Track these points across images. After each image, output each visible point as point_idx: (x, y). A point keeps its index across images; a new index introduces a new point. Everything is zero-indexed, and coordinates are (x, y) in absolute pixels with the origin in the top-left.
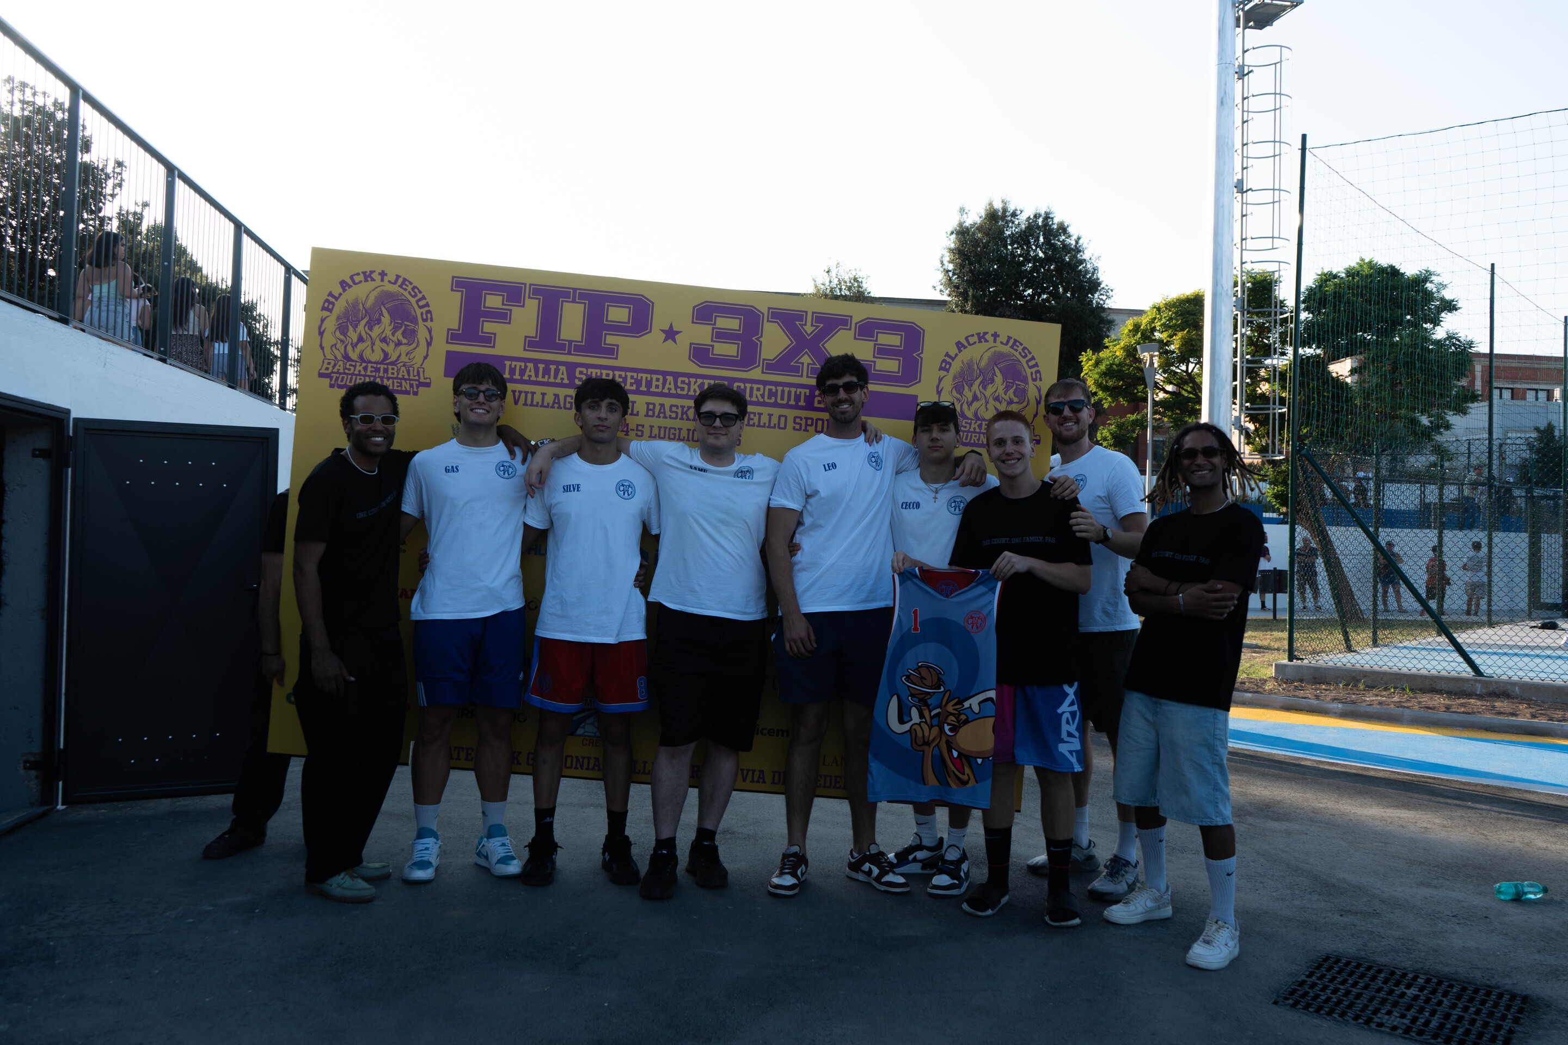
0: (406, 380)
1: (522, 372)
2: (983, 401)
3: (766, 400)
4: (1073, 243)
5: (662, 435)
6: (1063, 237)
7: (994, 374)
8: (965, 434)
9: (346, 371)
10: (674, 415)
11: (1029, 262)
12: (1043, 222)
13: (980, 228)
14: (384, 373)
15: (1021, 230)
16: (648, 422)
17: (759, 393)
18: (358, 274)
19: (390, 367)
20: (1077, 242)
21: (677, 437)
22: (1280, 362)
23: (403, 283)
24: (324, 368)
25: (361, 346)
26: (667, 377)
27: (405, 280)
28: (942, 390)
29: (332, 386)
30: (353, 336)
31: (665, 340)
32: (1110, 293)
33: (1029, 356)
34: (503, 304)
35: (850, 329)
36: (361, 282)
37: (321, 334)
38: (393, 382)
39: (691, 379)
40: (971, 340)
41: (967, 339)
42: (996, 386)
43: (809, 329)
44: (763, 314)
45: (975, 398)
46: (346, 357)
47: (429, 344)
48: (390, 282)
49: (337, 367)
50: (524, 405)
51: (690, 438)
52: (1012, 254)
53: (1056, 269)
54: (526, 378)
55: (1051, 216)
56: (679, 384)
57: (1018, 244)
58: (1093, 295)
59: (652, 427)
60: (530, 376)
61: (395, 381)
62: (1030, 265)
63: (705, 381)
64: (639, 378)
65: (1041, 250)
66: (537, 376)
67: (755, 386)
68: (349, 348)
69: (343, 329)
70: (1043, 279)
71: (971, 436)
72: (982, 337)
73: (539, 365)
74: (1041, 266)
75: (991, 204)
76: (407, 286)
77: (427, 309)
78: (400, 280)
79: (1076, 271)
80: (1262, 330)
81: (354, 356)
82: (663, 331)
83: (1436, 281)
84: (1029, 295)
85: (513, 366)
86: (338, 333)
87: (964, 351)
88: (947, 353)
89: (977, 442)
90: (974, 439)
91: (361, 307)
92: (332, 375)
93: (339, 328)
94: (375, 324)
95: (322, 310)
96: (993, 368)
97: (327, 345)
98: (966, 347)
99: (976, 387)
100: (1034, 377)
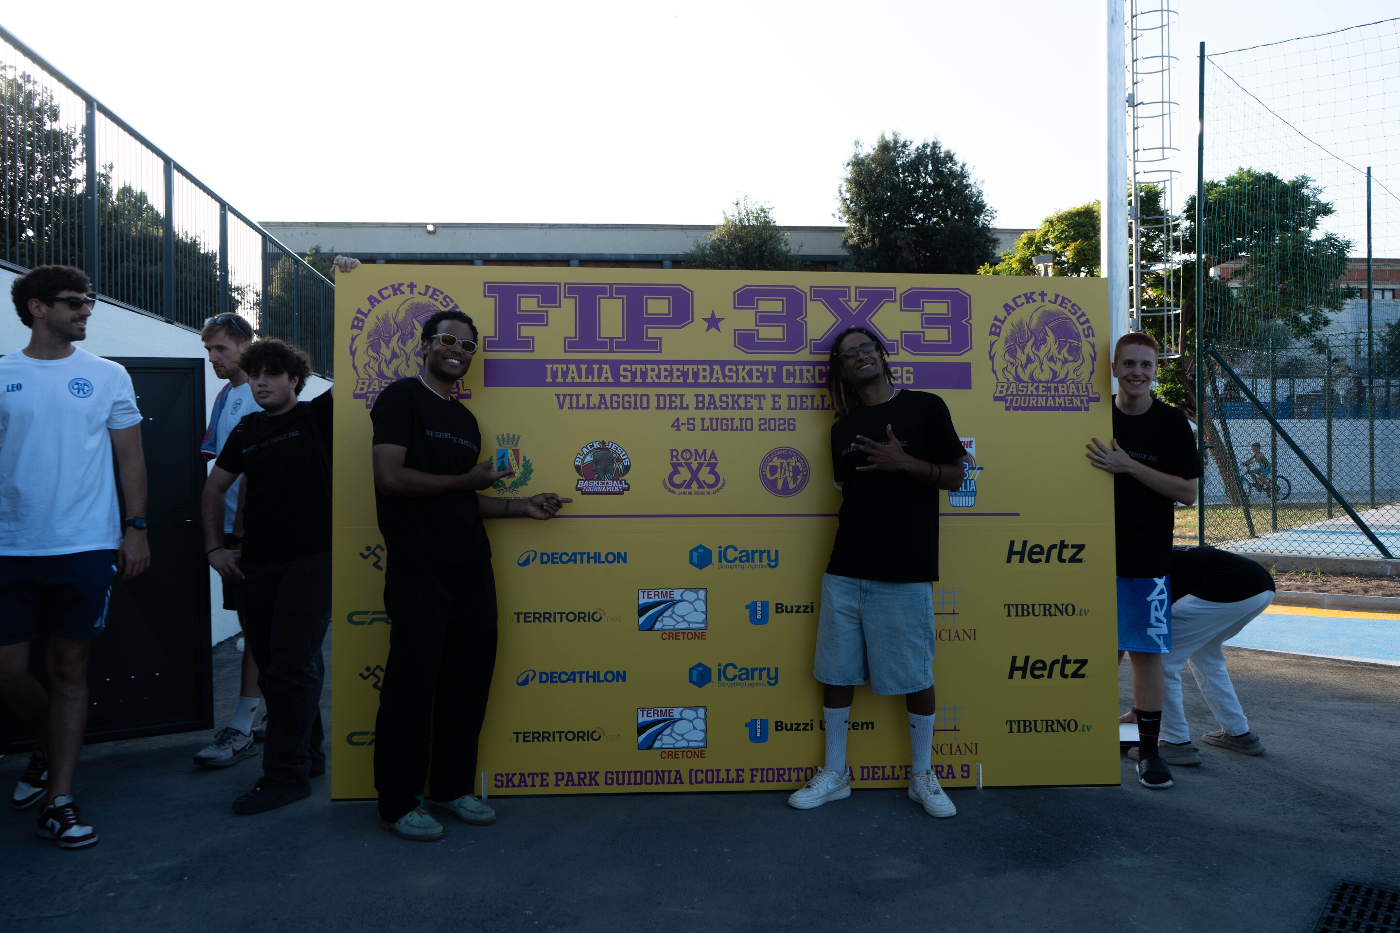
1: (565, 374)
2: (1038, 363)
3: (818, 381)
4: (959, 169)
5: (714, 427)
6: (950, 165)
7: (1046, 334)
8: (1023, 398)
10: (724, 405)
11: (920, 189)
12: (931, 151)
13: (873, 159)
15: (911, 160)
16: (698, 414)
17: (809, 375)
18: (386, 288)
20: (962, 169)
21: (730, 427)
22: (1161, 269)
23: (434, 293)
24: (358, 389)
25: (395, 363)
26: (714, 367)
27: (435, 290)
28: (994, 355)
30: (386, 352)
31: (709, 329)
32: (995, 214)
33: (1079, 313)
34: (539, 306)
35: (896, 301)
36: (389, 296)
37: (353, 353)
39: (738, 367)
40: (1019, 301)
41: (1014, 300)
42: (1049, 346)
43: (853, 304)
44: (806, 294)
45: (1029, 360)
46: (383, 376)
48: (420, 293)
49: (372, 386)
50: (569, 408)
51: (744, 427)
52: (904, 181)
53: (944, 194)
54: (569, 380)
55: (938, 145)
56: (727, 373)
57: (909, 173)
58: (978, 216)
59: (703, 419)
60: (573, 378)
62: (921, 191)
63: (753, 367)
64: (685, 370)
65: (930, 177)
66: (580, 377)
67: (805, 368)
68: (383, 365)
69: (375, 346)
70: (933, 204)
71: (1029, 399)
72: (1029, 298)
73: (582, 366)
74: (931, 192)
75: (883, 137)
76: (438, 296)
78: (430, 291)
79: (962, 196)
80: (1150, 239)
81: (388, 373)
82: (705, 319)
83: (1311, 187)
84: (920, 218)
85: (555, 369)
86: (370, 351)
87: (1013, 313)
88: (996, 316)
89: (1035, 405)
90: (1033, 402)
91: (392, 322)
92: (368, 395)
93: (371, 346)
94: (408, 338)
95: (351, 329)
96: (1044, 328)
97: (360, 365)
98: (1015, 309)
99: (1028, 349)
100: (1086, 333)
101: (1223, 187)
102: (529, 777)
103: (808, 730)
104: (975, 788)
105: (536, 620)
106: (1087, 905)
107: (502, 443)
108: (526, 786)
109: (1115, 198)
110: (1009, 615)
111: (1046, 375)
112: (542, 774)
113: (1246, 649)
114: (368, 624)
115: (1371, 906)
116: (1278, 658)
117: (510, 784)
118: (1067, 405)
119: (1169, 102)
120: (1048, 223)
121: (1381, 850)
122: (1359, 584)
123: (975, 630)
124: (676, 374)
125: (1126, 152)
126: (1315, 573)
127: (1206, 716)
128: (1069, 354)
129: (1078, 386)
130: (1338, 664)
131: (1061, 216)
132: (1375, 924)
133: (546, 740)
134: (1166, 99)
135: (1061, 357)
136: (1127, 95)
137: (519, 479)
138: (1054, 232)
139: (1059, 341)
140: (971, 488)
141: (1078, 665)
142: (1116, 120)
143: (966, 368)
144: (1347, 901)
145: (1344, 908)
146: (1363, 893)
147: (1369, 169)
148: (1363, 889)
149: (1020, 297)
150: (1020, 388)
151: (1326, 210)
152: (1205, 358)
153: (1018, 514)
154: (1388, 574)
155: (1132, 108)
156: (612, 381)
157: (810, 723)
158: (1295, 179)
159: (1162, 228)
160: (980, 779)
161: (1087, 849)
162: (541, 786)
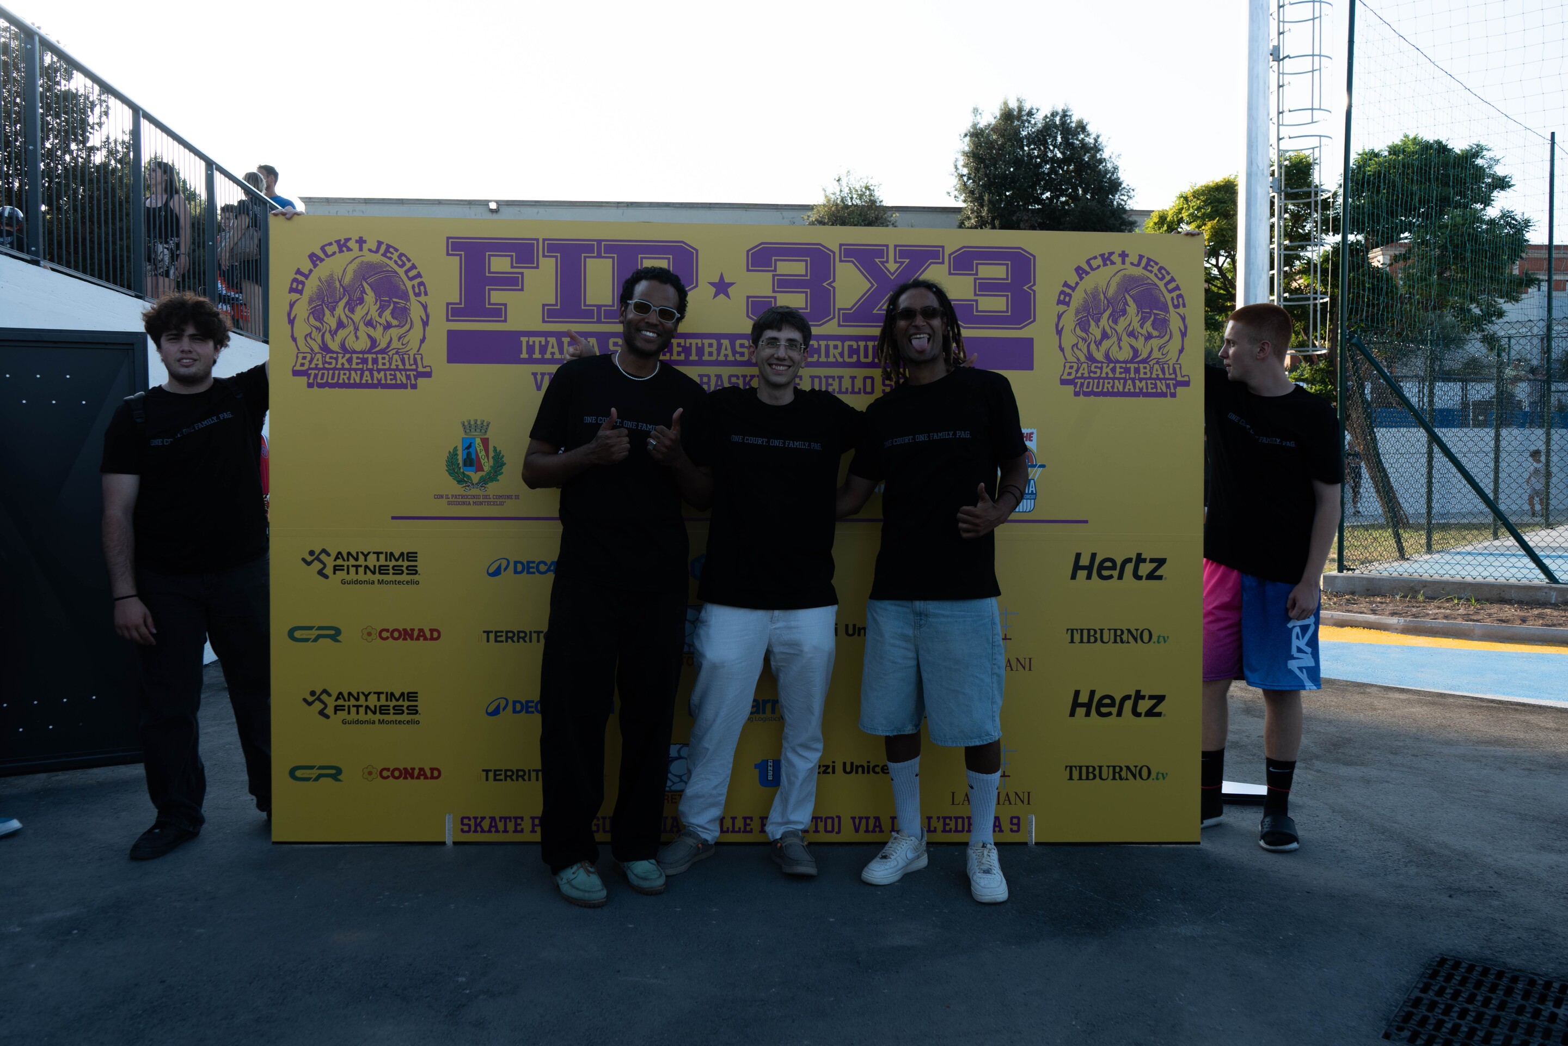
0: (400, 370)
1: (543, 349)
2: (1115, 339)
3: (847, 360)
4: (1092, 141)
6: (1082, 136)
7: (1126, 303)
8: (1096, 381)
9: (327, 366)
11: (1047, 163)
12: (1060, 120)
13: (995, 129)
14: (373, 365)
15: (1038, 130)
17: (837, 352)
18: (330, 244)
19: (380, 356)
20: (1096, 140)
22: (1313, 254)
23: (387, 251)
24: (298, 364)
25: (342, 334)
26: (722, 341)
27: (388, 246)
28: (1062, 329)
29: (310, 386)
30: (331, 321)
31: (716, 295)
32: (1132, 193)
33: (1168, 278)
34: (512, 267)
35: (943, 263)
36: (334, 253)
37: (291, 322)
38: (385, 375)
40: (1094, 263)
41: (1088, 262)
42: (1129, 319)
43: (892, 266)
44: (834, 253)
45: (1105, 336)
46: (325, 348)
47: (425, 324)
48: (370, 250)
49: (315, 362)
52: (1029, 155)
53: (1075, 170)
54: (548, 356)
55: (1069, 113)
56: (738, 349)
57: (1035, 145)
58: (1113, 196)
60: (553, 354)
61: (388, 373)
62: (1048, 166)
64: (688, 345)
66: (561, 352)
67: (831, 343)
68: (328, 337)
69: (317, 314)
70: (1061, 181)
71: (1104, 383)
72: (1107, 259)
73: (563, 339)
74: (1060, 167)
75: (1005, 103)
76: (392, 254)
77: (419, 280)
78: (383, 248)
79: (1095, 172)
80: (1300, 218)
81: (334, 346)
82: (713, 284)
83: (1487, 156)
84: (1047, 198)
85: (531, 343)
86: (311, 319)
87: (1086, 278)
88: (1066, 282)
89: (1111, 390)
90: (1108, 387)
91: (337, 284)
92: (310, 372)
93: (312, 313)
94: (357, 305)
95: (290, 292)
96: (1124, 296)
97: (300, 335)
98: (1089, 273)
99: (1104, 322)
100: (1176, 302)
101: (1385, 156)
103: (829, 773)
104: (1026, 844)
105: (510, 640)
106: (1127, 981)
107: (468, 431)
108: (497, 831)
109: (1254, 167)
110: (1072, 641)
111: (1125, 354)
112: (516, 818)
113: (1376, 686)
114: (313, 641)
115: (1470, 986)
116: (1410, 696)
117: (479, 829)
118: (1150, 390)
119: (1320, 56)
120: (1182, 199)
121: (1493, 919)
122: (1516, 613)
123: (1030, 660)
125: (1268, 114)
127: (1314, 761)
128: (1154, 328)
129: (1163, 368)
130: (1480, 703)
131: (1198, 190)
132: (1470, 1007)
133: (520, 779)
134: (1317, 52)
135: (1144, 331)
136: (1271, 47)
137: (488, 474)
138: (1189, 209)
139: (1143, 312)
140: (1031, 489)
141: (1154, 702)
142: (1257, 77)
143: (1028, 343)
144: (1442, 979)
145: (1436, 988)
146: (1463, 970)
147: (1552, 134)
148: (1464, 965)
149: (1095, 258)
150: (1093, 369)
151: (1503, 184)
152: (1349, 351)
153: (1086, 522)
154: (1553, 602)
155: (1276, 63)
157: (831, 764)
158: (1468, 148)
159: (1310, 202)
160: (1033, 833)
161: (1141, 914)
162: (514, 832)
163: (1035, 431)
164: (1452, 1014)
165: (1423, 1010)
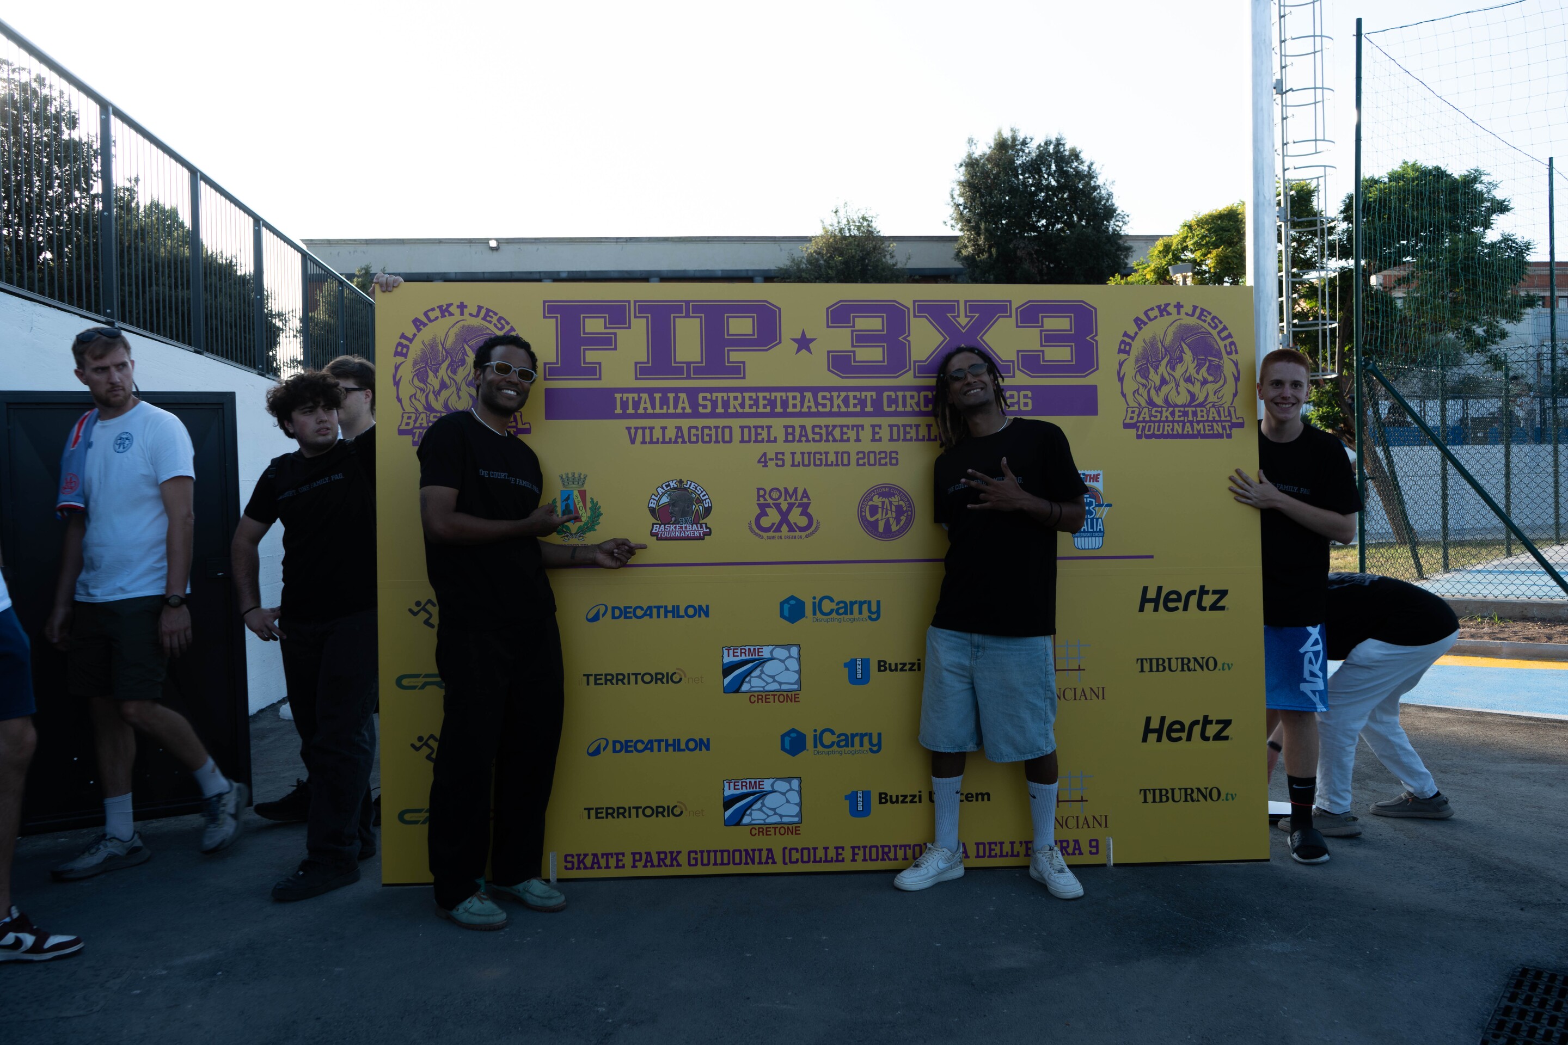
1: (636, 405)
2: (1173, 384)
3: (923, 409)
4: (1086, 168)
5: (806, 462)
6: (1076, 164)
7: (1183, 351)
8: (1157, 424)
10: (817, 437)
11: (1041, 191)
12: (1054, 149)
13: (989, 159)
15: (1032, 159)
16: (788, 448)
17: (913, 402)
18: (433, 309)
20: (1090, 168)
21: (824, 462)
22: (1315, 278)
23: (487, 315)
24: (404, 423)
25: (444, 394)
26: (805, 394)
27: (488, 311)
28: (1124, 376)
30: (434, 382)
31: (798, 350)
32: (1127, 219)
33: (1220, 327)
34: (606, 328)
35: (1010, 316)
36: (437, 318)
37: (397, 384)
39: (833, 393)
40: (1152, 314)
41: (1146, 313)
42: (1185, 365)
43: (963, 320)
44: (908, 309)
45: (1164, 382)
46: (432, 409)
48: (471, 315)
49: (419, 421)
50: (642, 443)
51: (840, 462)
52: (1024, 183)
53: (1070, 198)
54: (641, 411)
55: (1062, 142)
56: (820, 401)
57: (1029, 173)
58: (1108, 222)
59: (793, 454)
60: (645, 409)
62: (1043, 194)
63: (849, 393)
64: (773, 398)
65: (1053, 177)
66: (653, 407)
67: (908, 394)
68: (431, 397)
69: (421, 375)
70: (1056, 209)
71: (1164, 426)
72: (1163, 310)
73: (655, 395)
74: (1054, 195)
75: (1000, 133)
76: (492, 317)
78: (483, 312)
79: (1090, 198)
80: (1302, 244)
81: (437, 406)
82: (795, 340)
83: (1485, 181)
84: (1043, 225)
85: (625, 399)
86: (416, 380)
87: (1145, 328)
88: (1125, 332)
89: (1171, 433)
90: (1168, 429)
91: (440, 347)
92: (415, 431)
93: (417, 375)
94: (459, 366)
95: (395, 356)
96: (1180, 345)
97: (405, 396)
98: (1147, 323)
99: (1162, 368)
100: (1229, 350)
101: (1385, 183)
102: (602, 857)
103: (916, 802)
104: (1104, 865)
105: (608, 682)
106: (1231, 996)
107: (566, 484)
108: (599, 867)
109: (1261, 198)
110: (1142, 671)
111: (1183, 398)
112: (617, 854)
113: (1414, 706)
114: (420, 688)
115: (1554, 994)
116: (1449, 715)
117: (582, 866)
118: (1207, 432)
119: (1322, 88)
120: (1186, 228)
122: (1542, 631)
123: (1103, 688)
124: (762, 402)
125: (1273, 146)
126: (1492, 619)
128: (1209, 374)
129: (1219, 411)
130: (1518, 721)
131: (1202, 219)
132: (1559, 1014)
134: (1319, 85)
135: (1200, 377)
136: (1274, 81)
137: (586, 524)
138: (1193, 238)
139: (1198, 359)
140: (1099, 527)
141: (1221, 726)
142: (1262, 110)
143: (1092, 390)
144: (1527, 988)
145: (1523, 997)
146: (1545, 980)
147: (1551, 159)
148: (1545, 975)
149: (1152, 309)
150: (1153, 413)
151: (1501, 207)
152: (1365, 377)
153: (1152, 557)
155: (1280, 96)
156: (690, 411)
157: (918, 794)
158: (1467, 173)
159: (1316, 230)
160: (1112, 855)
161: (1231, 932)
162: (616, 867)
163: (1101, 472)
164: (1542, 1021)
165: (1513, 1019)
